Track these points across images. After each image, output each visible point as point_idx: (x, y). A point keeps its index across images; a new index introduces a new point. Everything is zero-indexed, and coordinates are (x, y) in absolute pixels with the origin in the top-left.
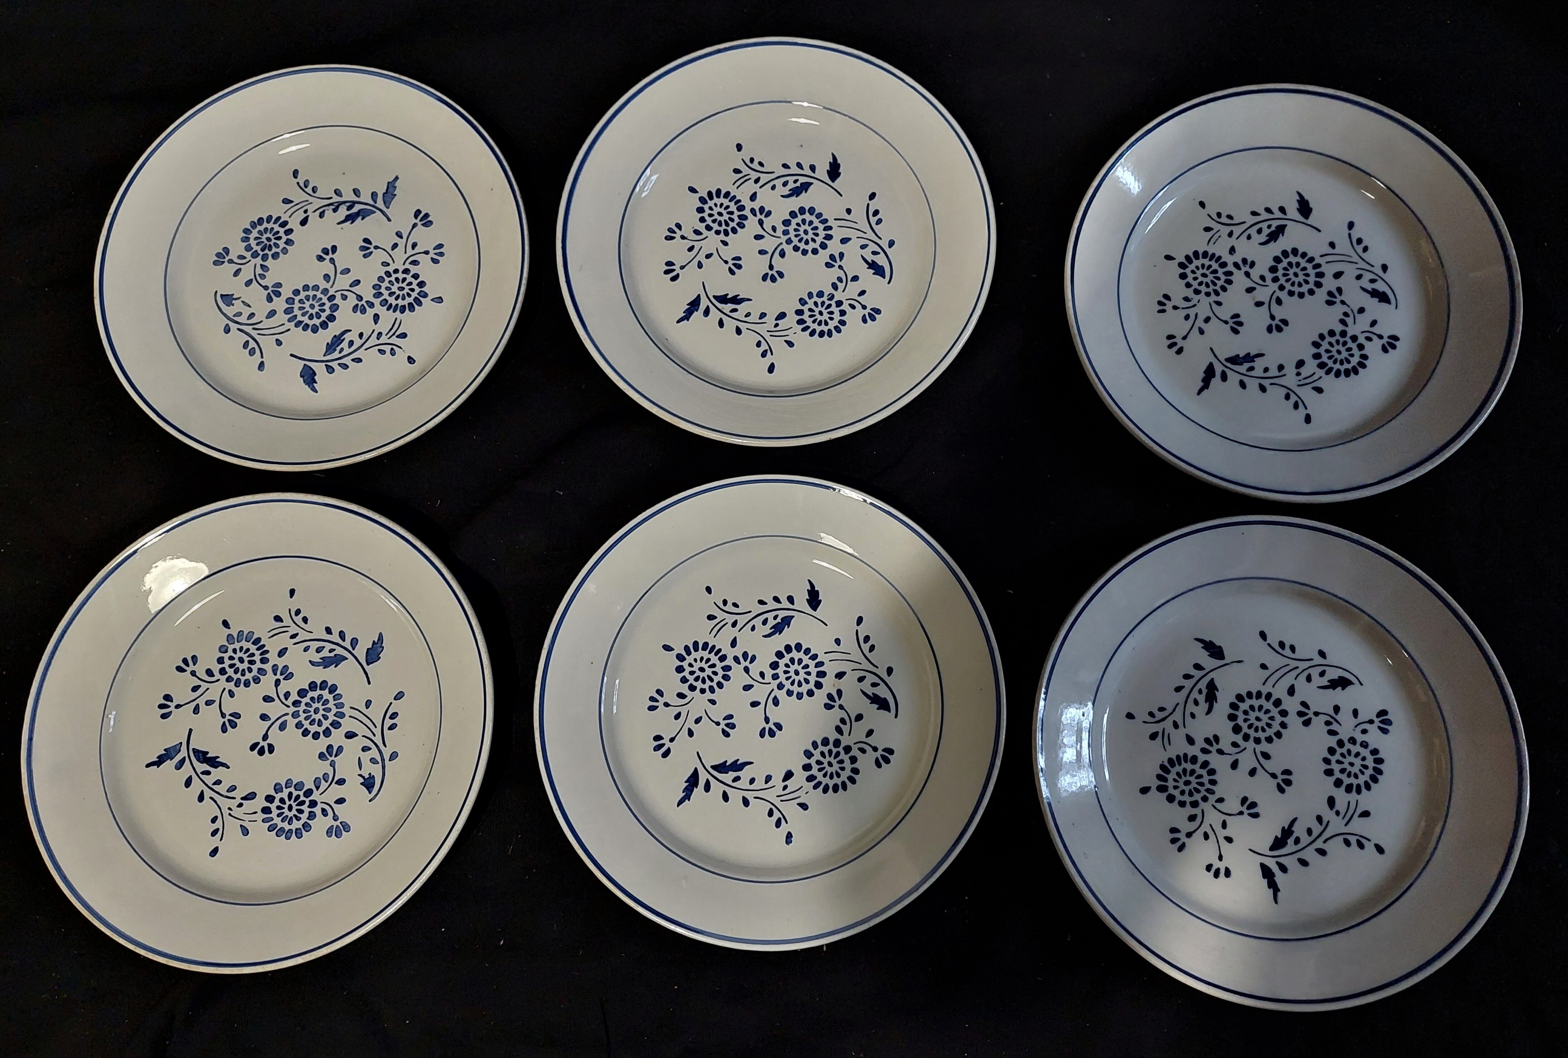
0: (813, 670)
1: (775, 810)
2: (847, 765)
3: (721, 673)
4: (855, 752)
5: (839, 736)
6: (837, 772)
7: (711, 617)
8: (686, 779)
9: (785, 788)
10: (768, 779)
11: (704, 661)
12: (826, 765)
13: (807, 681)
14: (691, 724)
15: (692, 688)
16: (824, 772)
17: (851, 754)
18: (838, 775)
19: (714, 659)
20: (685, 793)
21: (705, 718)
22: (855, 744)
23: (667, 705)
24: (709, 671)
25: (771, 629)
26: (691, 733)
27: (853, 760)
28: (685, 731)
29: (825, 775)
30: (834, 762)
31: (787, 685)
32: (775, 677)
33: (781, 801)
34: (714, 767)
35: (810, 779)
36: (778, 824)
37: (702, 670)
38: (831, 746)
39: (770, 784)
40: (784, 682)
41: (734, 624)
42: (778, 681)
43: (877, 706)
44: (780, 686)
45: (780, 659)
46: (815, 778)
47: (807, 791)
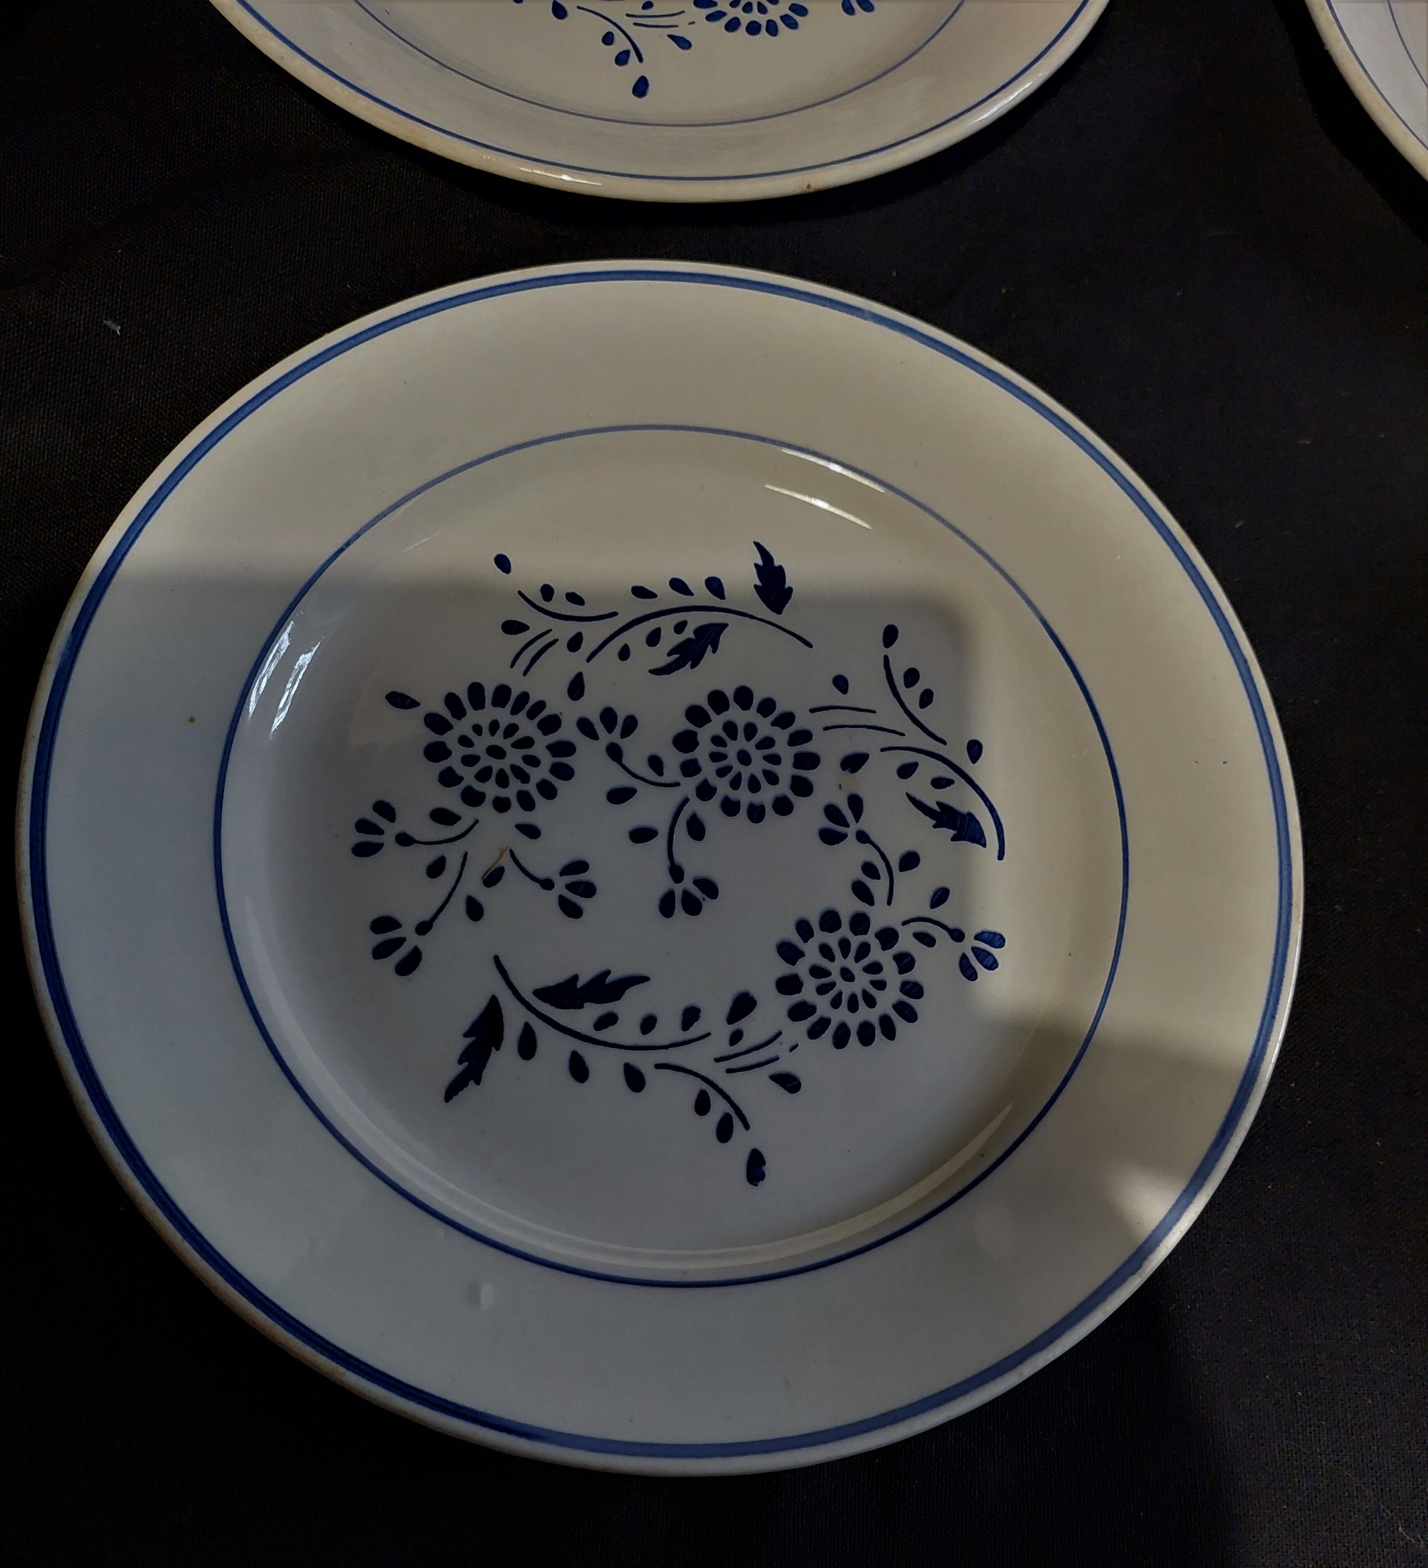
0: (787, 753)
1: (713, 1095)
2: (891, 974)
3: (547, 760)
4: (906, 943)
5: (861, 907)
6: (865, 993)
7: (512, 627)
8: (466, 1025)
9: (736, 1037)
10: (691, 1016)
11: (500, 733)
12: (836, 976)
13: (772, 779)
14: (472, 885)
15: (472, 798)
16: (832, 994)
17: (898, 948)
18: (871, 1002)
19: (528, 727)
20: (465, 1064)
21: (511, 873)
22: (905, 923)
23: (404, 840)
24: (515, 757)
25: (669, 654)
26: (475, 910)
27: (905, 962)
28: (458, 904)
29: (836, 1003)
30: (856, 969)
31: (723, 787)
32: (690, 768)
33: (729, 1071)
34: (542, 994)
35: (799, 1012)
36: (724, 1132)
37: (496, 752)
38: (845, 931)
39: (696, 1030)
40: (714, 780)
41: (575, 643)
42: (698, 779)
43: (952, 832)
44: (705, 792)
45: (700, 727)
46: (812, 1009)
47: (793, 1043)
